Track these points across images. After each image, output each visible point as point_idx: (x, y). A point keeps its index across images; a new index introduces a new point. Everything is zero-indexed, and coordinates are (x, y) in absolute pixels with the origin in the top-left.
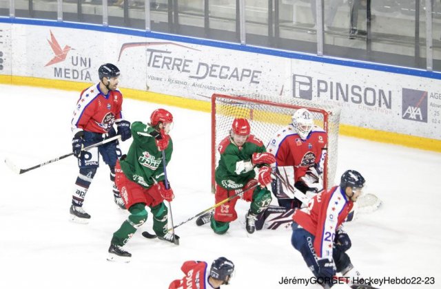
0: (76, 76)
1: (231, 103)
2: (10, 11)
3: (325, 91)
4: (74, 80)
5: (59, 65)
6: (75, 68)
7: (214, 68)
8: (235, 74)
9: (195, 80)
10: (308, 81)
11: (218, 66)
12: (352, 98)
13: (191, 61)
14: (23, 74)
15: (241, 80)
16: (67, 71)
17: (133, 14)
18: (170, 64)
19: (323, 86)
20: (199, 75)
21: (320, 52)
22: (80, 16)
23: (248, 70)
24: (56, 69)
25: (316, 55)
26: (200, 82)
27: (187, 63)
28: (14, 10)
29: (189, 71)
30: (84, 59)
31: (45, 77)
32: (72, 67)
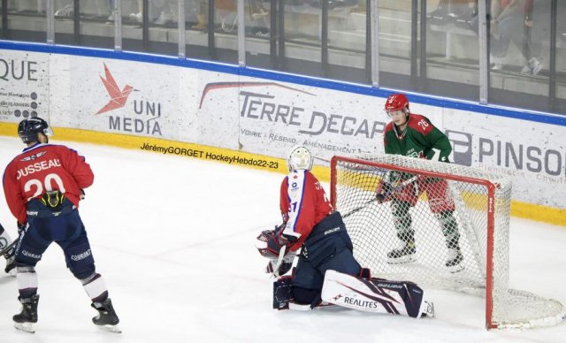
0: (139, 128)
1: (357, 169)
2: (48, 35)
3: (490, 153)
4: (137, 134)
5: (116, 113)
6: (139, 117)
7: (334, 120)
8: (363, 128)
9: (307, 137)
10: (466, 140)
11: (340, 117)
12: (528, 165)
13: (302, 110)
14: (65, 124)
15: (372, 137)
16: (127, 121)
17: (221, 41)
18: (272, 112)
19: (487, 147)
20: (313, 130)
21: (483, 99)
22: (146, 44)
23: (382, 123)
24: (111, 118)
25: (477, 104)
26: (314, 139)
27: (296, 112)
28: (53, 33)
29: (299, 124)
30: (151, 104)
31: (96, 129)
32: (134, 116)
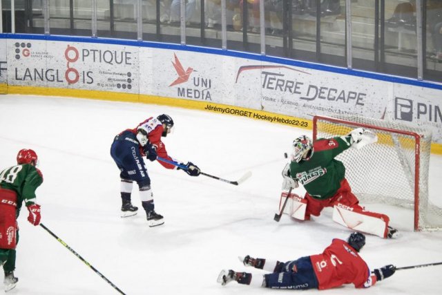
0: (197, 95)
2: (138, 34)
3: (425, 113)
4: (196, 99)
6: (197, 88)
7: (323, 90)
8: (342, 96)
9: (305, 101)
10: (409, 104)
11: (327, 89)
13: (302, 84)
14: (149, 93)
15: (347, 102)
17: (251, 38)
18: (283, 85)
19: (422, 109)
20: (310, 97)
21: (420, 77)
22: (203, 40)
24: (179, 89)
25: (416, 80)
26: (310, 103)
27: (298, 85)
28: (141, 33)
29: (300, 93)
30: (205, 80)
31: (169, 96)
32: (193, 87)
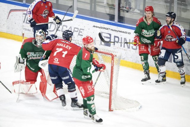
10: (109, 36)
12: (132, 47)
21: (116, 21)
23: (77, 28)
